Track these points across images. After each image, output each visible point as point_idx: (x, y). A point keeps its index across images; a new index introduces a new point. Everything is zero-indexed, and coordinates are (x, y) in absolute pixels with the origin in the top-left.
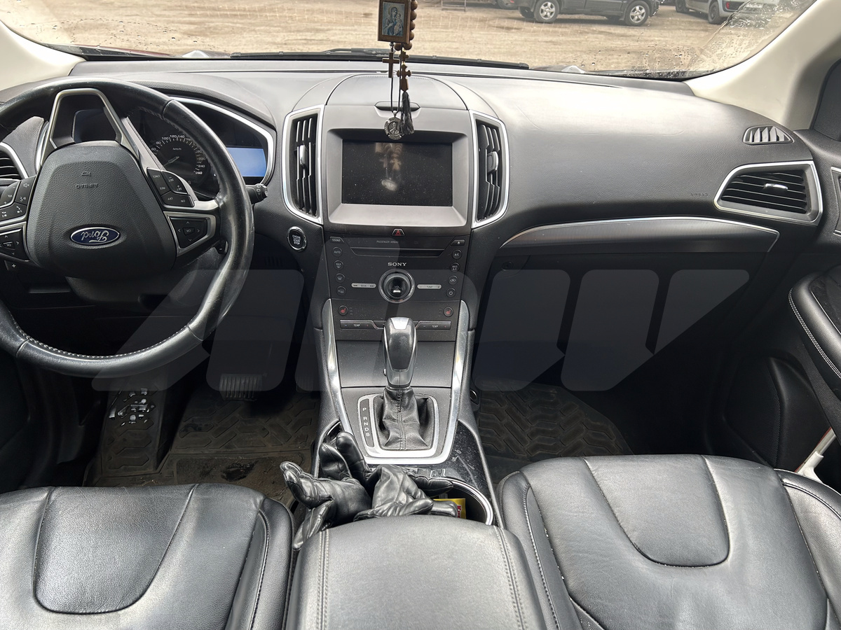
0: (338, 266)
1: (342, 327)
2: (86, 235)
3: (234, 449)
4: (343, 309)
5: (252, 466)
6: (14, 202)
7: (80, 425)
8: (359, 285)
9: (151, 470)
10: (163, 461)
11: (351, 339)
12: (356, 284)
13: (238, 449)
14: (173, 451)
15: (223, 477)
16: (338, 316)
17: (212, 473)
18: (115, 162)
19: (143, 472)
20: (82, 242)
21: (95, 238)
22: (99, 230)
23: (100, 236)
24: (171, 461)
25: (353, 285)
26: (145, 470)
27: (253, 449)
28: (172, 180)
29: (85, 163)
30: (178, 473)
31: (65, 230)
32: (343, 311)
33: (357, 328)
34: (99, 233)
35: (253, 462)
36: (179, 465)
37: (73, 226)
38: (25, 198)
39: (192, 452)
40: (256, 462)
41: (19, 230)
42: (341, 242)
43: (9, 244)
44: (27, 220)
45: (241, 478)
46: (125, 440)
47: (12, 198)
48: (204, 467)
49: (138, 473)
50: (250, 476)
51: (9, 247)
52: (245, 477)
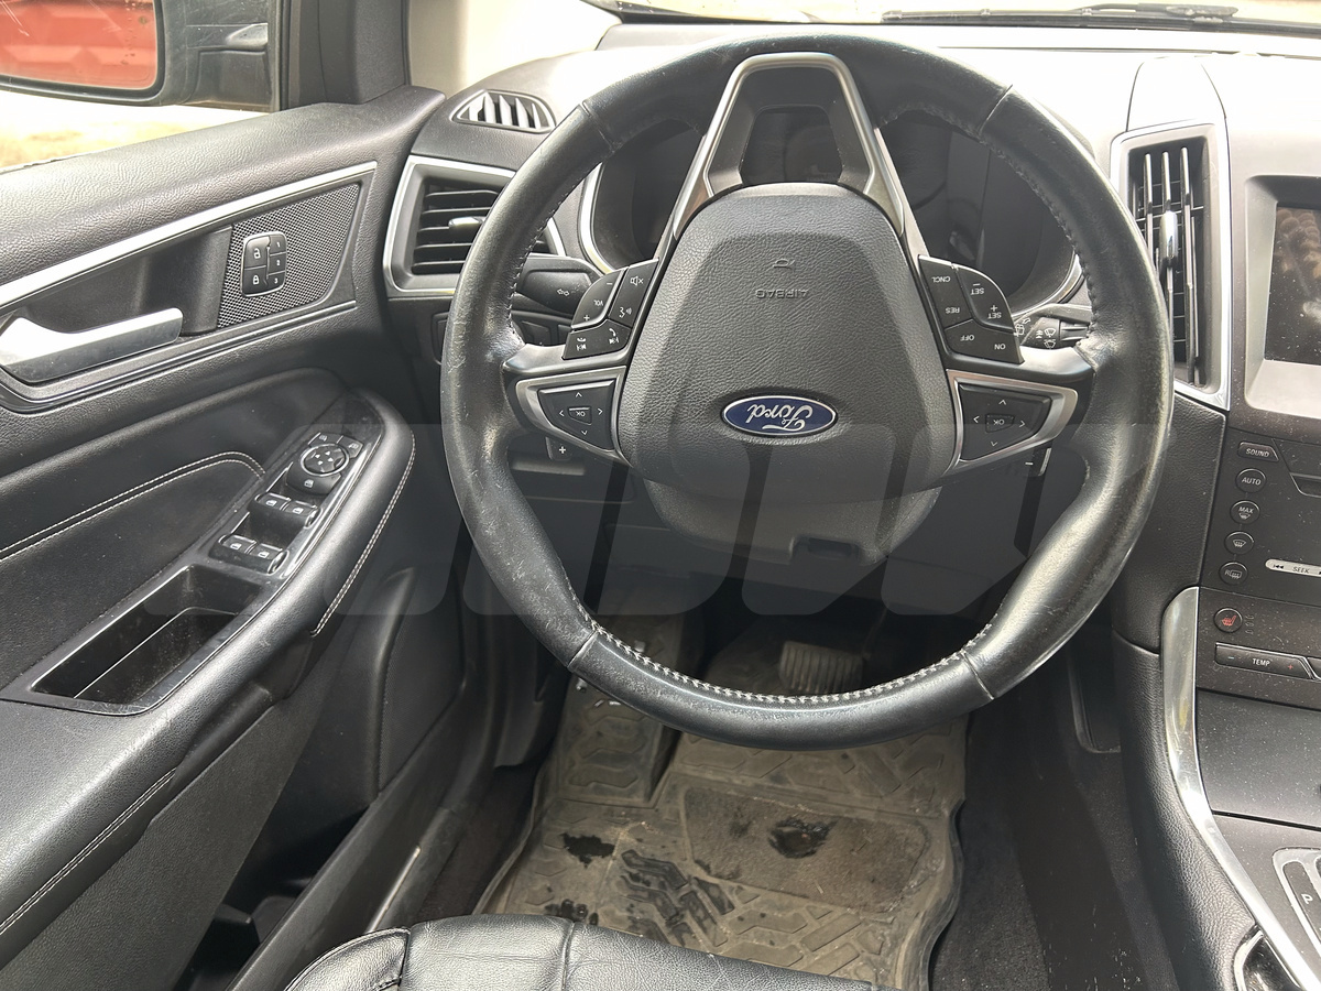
0: (1245, 514)
1: (1218, 659)
2: (760, 410)
3: (787, 787)
4: (1229, 615)
5: (826, 830)
6: (606, 317)
7: (537, 700)
8: (1289, 567)
9: (638, 800)
10: (661, 784)
11: (1240, 692)
12: (1281, 563)
13: (796, 788)
14: (676, 766)
15: (773, 844)
16: (1210, 630)
17: (752, 832)
18: (854, 239)
19: (626, 801)
20: (746, 426)
21: (777, 421)
22: (791, 403)
23: (790, 417)
24: (674, 787)
25: (1271, 564)
26: (629, 796)
27: (823, 793)
28: (980, 291)
29: (785, 238)
30: (688, 816)
31: (715, 396)
32: (1227, 623)
33: (1261, 668)
34: (790, 410)
35: (827, 822)
36: (690, 800)
37: (735, 388)
38: (629, 311)
39: (709, 775)
40: (833, 824)
41: (608, 383)
42: (1268, 461)
43: (581, 412)
44: (628, 361)
45: (807, 854)
46: (599, 734)
47: (603, 308)
48: (736, 815)
49: (618, 800)
50: (825, 853)
51: (580, 418)
52: (813, 853)
